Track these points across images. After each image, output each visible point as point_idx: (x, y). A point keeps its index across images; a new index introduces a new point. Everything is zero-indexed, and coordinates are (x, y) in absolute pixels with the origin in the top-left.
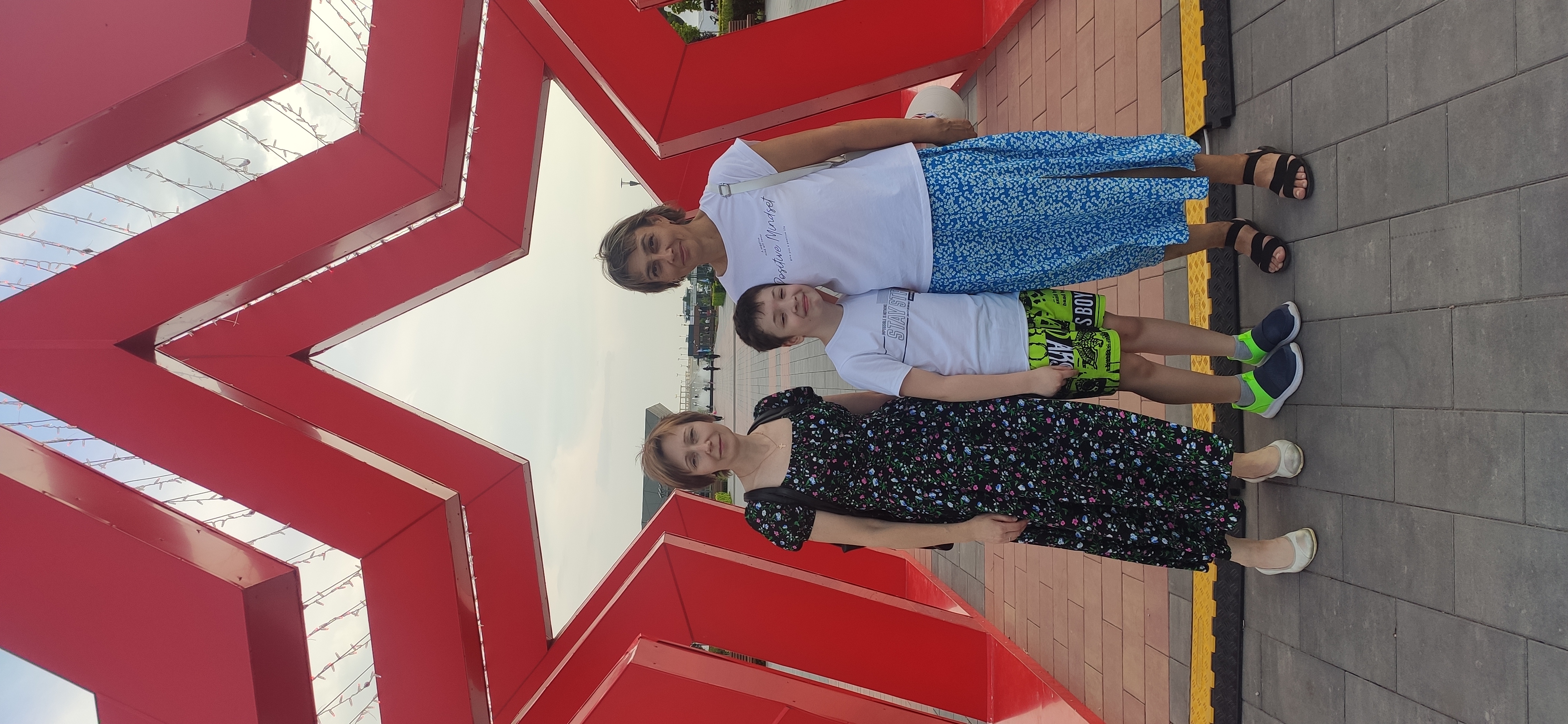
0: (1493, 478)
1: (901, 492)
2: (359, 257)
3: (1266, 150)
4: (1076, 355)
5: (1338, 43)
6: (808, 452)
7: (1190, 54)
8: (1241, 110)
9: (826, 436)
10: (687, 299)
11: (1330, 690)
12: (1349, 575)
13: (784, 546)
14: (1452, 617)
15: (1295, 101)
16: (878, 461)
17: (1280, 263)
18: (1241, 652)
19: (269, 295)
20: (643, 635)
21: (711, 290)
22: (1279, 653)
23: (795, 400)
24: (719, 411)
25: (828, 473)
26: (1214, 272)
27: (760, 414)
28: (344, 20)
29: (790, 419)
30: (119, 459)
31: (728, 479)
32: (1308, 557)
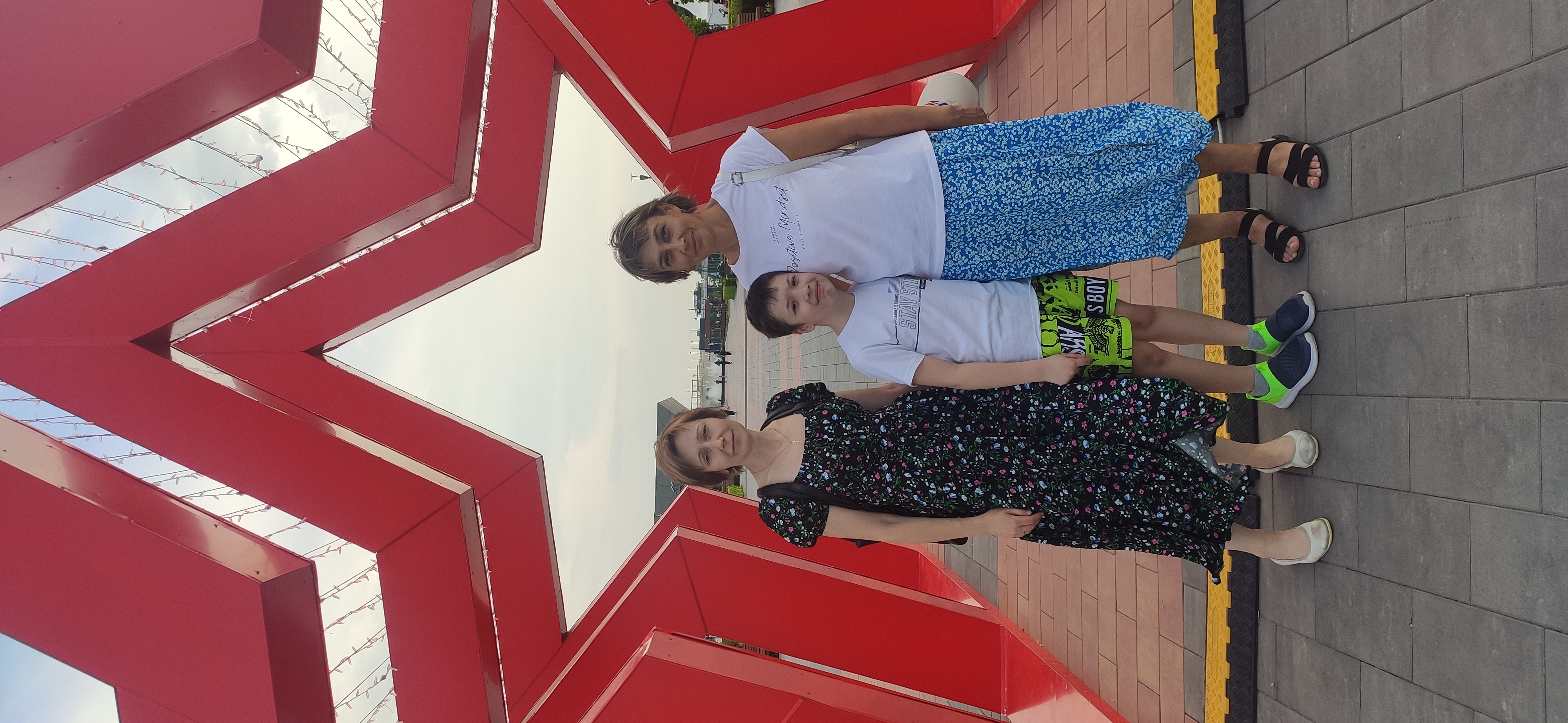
0: (1509, 467)
1: (915, 486)
2: (372, 253)
3: (1280, 139)
4: (1087, 342)
5: (1352, 30)
6: (822, 448)
7: (1203, 43)
8: (1254, 99)
9: (839, 432)
10: (698, 293)
11: (1346, 681)
12: (1364, 565)
13: (799, 543)
14: (1469, 606)
15: (1309, 89)
16: (892, 456)
17: (1295, 252)
18: (1256, 643)
19: (283, 291)
20: (658, 628)
21: (721, 284)
22: (1294, 644)
23: (808, 395)
24: (731, 405)
25: (842, 469)
26: (1227, 262)
27: (773, 410)
28: (355, 17)
29: (803, 414)
30: (136, 455)
31: (741, 475)
32: (1324, 547)
